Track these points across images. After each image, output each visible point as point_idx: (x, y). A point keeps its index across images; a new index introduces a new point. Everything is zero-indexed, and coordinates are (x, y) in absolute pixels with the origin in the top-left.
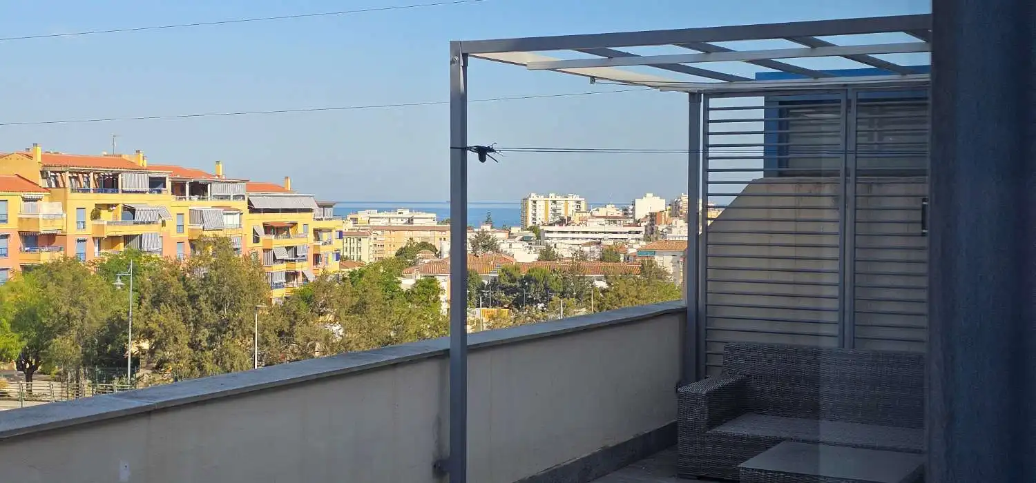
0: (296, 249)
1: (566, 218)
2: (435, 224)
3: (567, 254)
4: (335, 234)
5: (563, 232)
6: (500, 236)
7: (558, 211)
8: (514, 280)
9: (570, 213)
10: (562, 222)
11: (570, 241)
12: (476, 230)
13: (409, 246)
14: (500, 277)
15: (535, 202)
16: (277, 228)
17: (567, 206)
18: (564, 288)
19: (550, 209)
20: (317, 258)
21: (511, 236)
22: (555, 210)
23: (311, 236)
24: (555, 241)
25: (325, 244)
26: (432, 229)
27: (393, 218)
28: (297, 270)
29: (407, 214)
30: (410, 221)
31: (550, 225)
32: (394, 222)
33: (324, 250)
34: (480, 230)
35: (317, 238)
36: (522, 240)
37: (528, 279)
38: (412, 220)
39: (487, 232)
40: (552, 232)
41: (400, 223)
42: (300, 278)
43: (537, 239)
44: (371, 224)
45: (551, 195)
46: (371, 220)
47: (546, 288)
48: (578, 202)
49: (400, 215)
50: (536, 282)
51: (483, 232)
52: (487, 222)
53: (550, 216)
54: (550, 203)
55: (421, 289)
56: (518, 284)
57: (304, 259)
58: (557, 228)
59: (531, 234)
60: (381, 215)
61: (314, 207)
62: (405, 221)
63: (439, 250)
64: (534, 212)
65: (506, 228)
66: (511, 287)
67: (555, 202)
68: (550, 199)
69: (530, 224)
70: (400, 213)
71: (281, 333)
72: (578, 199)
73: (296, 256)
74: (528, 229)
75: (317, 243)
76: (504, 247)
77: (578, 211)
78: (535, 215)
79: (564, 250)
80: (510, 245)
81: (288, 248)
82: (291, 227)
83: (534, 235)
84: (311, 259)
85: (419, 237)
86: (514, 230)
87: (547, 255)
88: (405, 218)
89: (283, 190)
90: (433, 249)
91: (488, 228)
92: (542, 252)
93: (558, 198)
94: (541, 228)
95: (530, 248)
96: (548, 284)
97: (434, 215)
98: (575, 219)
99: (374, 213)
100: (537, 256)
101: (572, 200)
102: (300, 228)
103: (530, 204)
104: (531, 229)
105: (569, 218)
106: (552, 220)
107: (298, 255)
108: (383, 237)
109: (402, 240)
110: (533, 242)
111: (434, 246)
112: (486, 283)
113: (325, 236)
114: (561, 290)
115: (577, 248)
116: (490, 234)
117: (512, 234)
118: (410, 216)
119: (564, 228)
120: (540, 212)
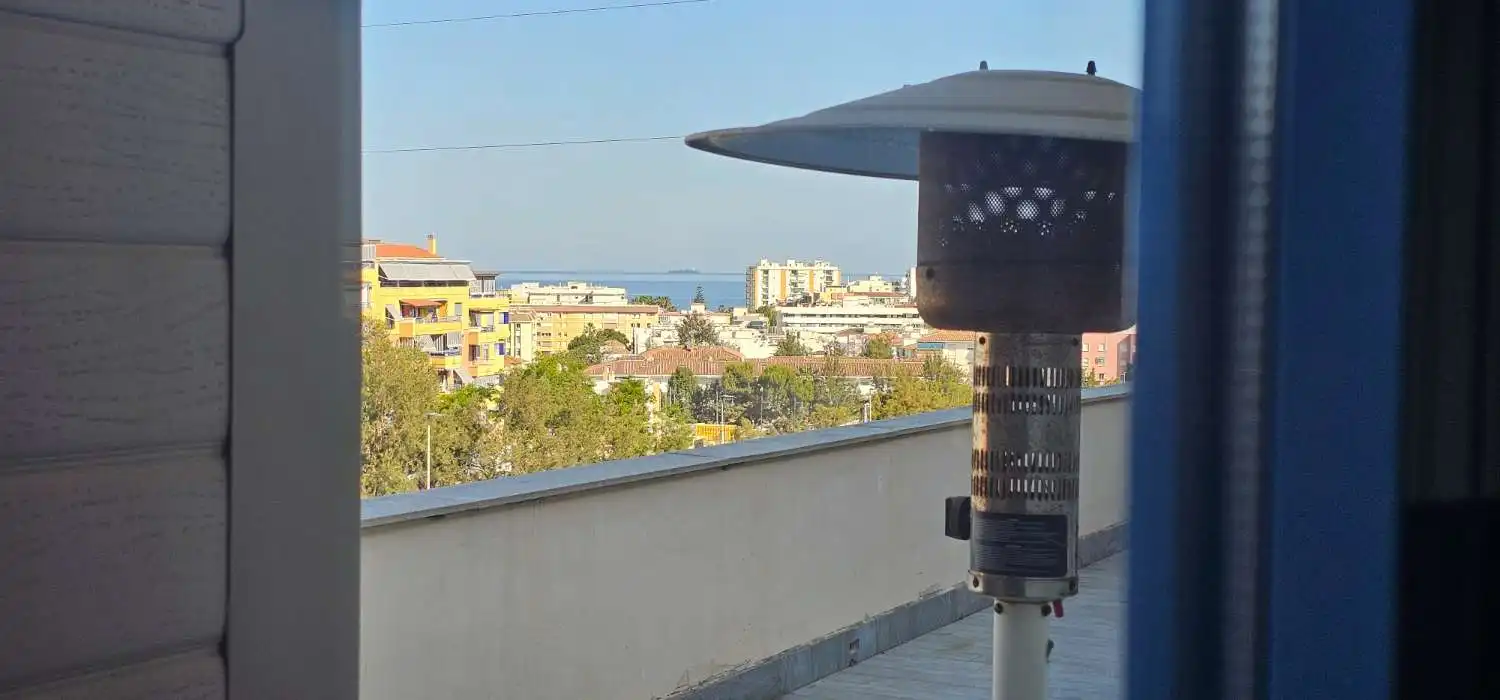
0: (445, 338)
1: (812, 295)
2: (624, 303)
3: (818, 347)
4: (498, 317)
5: (809, 315)
6: (719, 320)
7: (800, 286)
8: (743, 384)
9: (817, 289)
10: (806, 300)
11: (818, 329)
12: (684, 312)
13: (587, 335)
14: (724, 379)
15: (766, 272)
16: (419, 309)
17: (812, 280)
18: (816, 395)
19: (788, 282)
20: (474, 351)
21: (734, 321)
22: (795, 284)
23: (466, 318)
24: (797, 328)
25: (485, 330)
26: (620, 311)
27: (564, 295)
28: (447, 368)
29: (583, 288)
30: (588, 298)
31: (789, 305)
32: (565, 301)
33: (483, 339)
34: (691, 312)
35: (474, 323)
36: (750, 326)
37: (764, 382)
38: (591, 298)
39: (701, 315)
40: (793, 315)
41: (575, 302)
42: (451, 379)
43: (771, 325)
44: (532, 303)
45: (789, 262)
46: (532, 297)
47: (790, 395)
48: (829, 272)
49: (575, 291)
50: (776, 386)
51: (695, 315)
52: (698, 300)
53: (788, 292)
54: (789, 273)
55: (621, 394)
56: (750, 390)
57: (456, 352)
58: (800, 309)
59: (762, 318)
60: (546, 290)
61: (471, 279)
62: (581, 298)
63: (631, 341)
64: (764, 287)
65: (725, 309)
66: (739, 393)
67: (794, 272)
68: (788, 267)
69: (759, 304)
70: (573, 288)
71: (458, 452)
72: (828, 268)
73: (445, 348)
74: (757, 312)
75: (474, 330)
76: (724, 336)
77: (829, 285)
78: (766, 290)
79: (812, 340)
80: (734, 334)
81: (434, 337)
82: (439, 307)
83: (767, 319)
84: (466, 351)
85: (600, 322)
86: (739, 312)
87: (789, 347)
88: (582, 295)
89: (424, 253)
90: (622, 339)
91: (700, 308)
92: (781, 344)
93: (799, 267)
94: (778, 309)
95: (764, 338)
96: (793, 390)
97: (622, 291)
98: (825, 296)
99: (534, 287)
100: (774, 350)
101: (820, 269)
102: (451, 309)
103: (759, 275)
104: (761, 311)
105: (817, 296)
106: (792, 298)
107: (449, 346)
108: (549, 323)
109: (577, 326)
110: (765, 330)
111: (624, 336)
112: (704, 387)
113: (484, 320)
114: (812, 399)
115: (831, 338)
116: (705, 318)
117: (736, 318)
118: (588, 292)
119: (810, 310)
120: (773, 286)
